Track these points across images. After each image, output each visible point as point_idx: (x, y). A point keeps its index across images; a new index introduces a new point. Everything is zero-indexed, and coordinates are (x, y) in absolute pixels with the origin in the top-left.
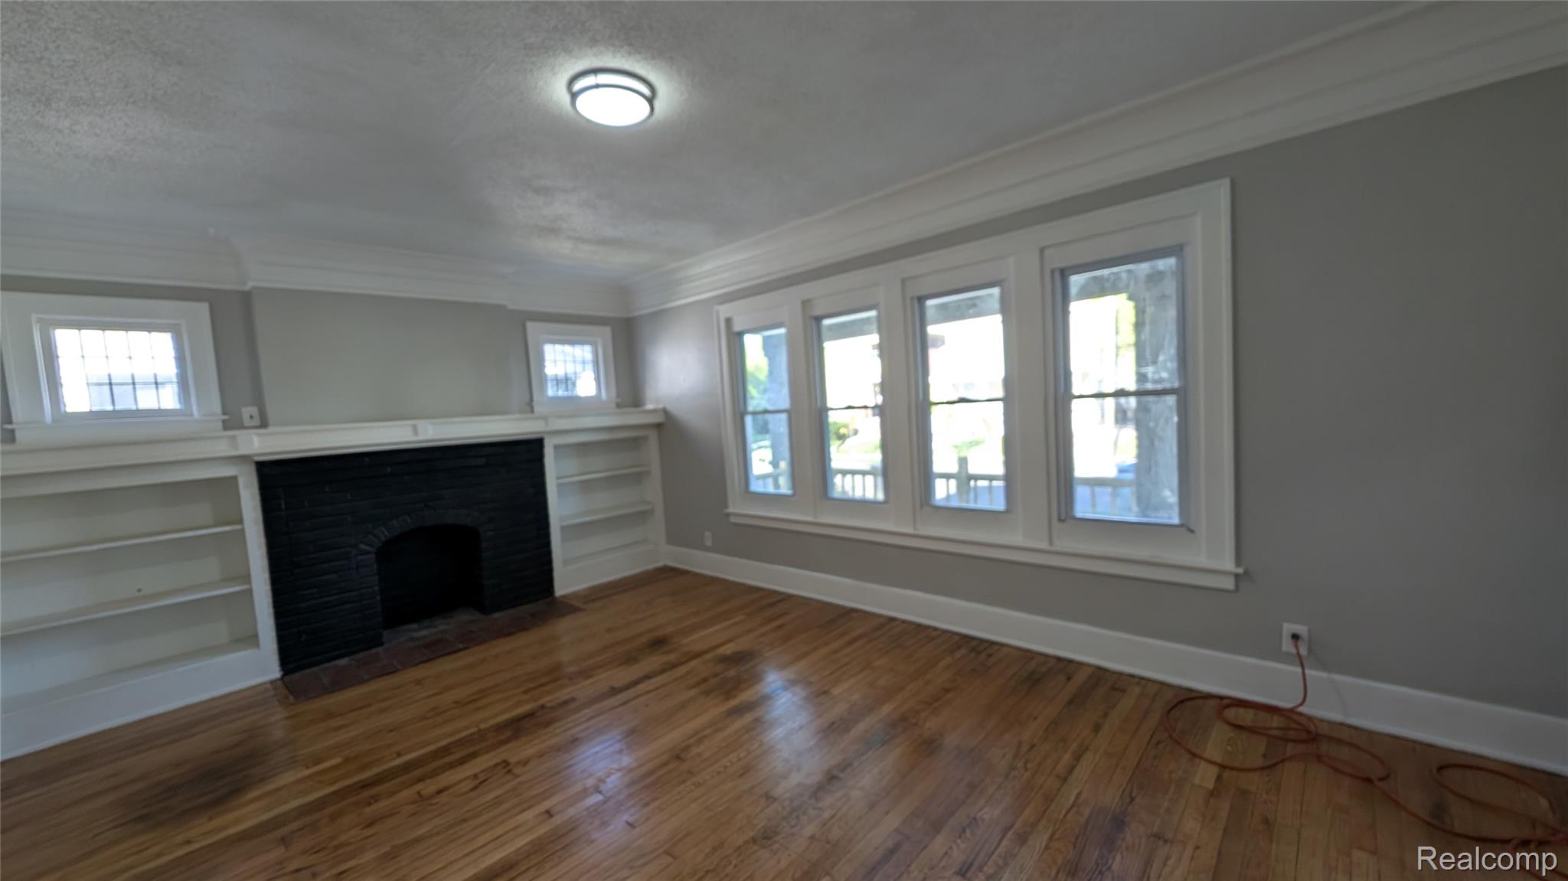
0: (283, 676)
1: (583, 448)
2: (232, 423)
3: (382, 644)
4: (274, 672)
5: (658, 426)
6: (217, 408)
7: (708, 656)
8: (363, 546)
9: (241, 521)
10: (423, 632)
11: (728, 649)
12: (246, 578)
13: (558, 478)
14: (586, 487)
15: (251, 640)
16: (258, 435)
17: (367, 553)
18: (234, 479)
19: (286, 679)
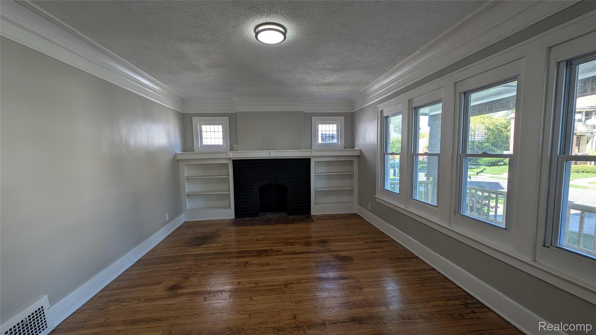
0: (235, 218)
1: (328, 163)
2: (232, 149)
3: (259, 216)
4: (233, 217)
5: (358, 156)
6: (229, 145)
7: (334, 253)
8: (255, 187)
9: (229, 176)
10: (269, 215)
11: (342, 254)
12: (229, 190)
13: (315, 173)
14: (329, 177)
15: (230, 207)
16: (232, 153)
17: (256, 189)
18: (228, 163)
19: (235, 219)
